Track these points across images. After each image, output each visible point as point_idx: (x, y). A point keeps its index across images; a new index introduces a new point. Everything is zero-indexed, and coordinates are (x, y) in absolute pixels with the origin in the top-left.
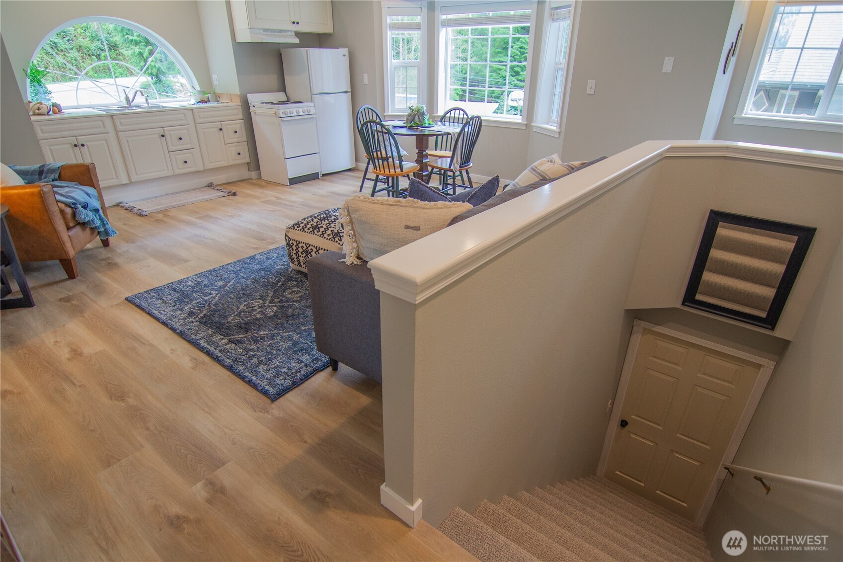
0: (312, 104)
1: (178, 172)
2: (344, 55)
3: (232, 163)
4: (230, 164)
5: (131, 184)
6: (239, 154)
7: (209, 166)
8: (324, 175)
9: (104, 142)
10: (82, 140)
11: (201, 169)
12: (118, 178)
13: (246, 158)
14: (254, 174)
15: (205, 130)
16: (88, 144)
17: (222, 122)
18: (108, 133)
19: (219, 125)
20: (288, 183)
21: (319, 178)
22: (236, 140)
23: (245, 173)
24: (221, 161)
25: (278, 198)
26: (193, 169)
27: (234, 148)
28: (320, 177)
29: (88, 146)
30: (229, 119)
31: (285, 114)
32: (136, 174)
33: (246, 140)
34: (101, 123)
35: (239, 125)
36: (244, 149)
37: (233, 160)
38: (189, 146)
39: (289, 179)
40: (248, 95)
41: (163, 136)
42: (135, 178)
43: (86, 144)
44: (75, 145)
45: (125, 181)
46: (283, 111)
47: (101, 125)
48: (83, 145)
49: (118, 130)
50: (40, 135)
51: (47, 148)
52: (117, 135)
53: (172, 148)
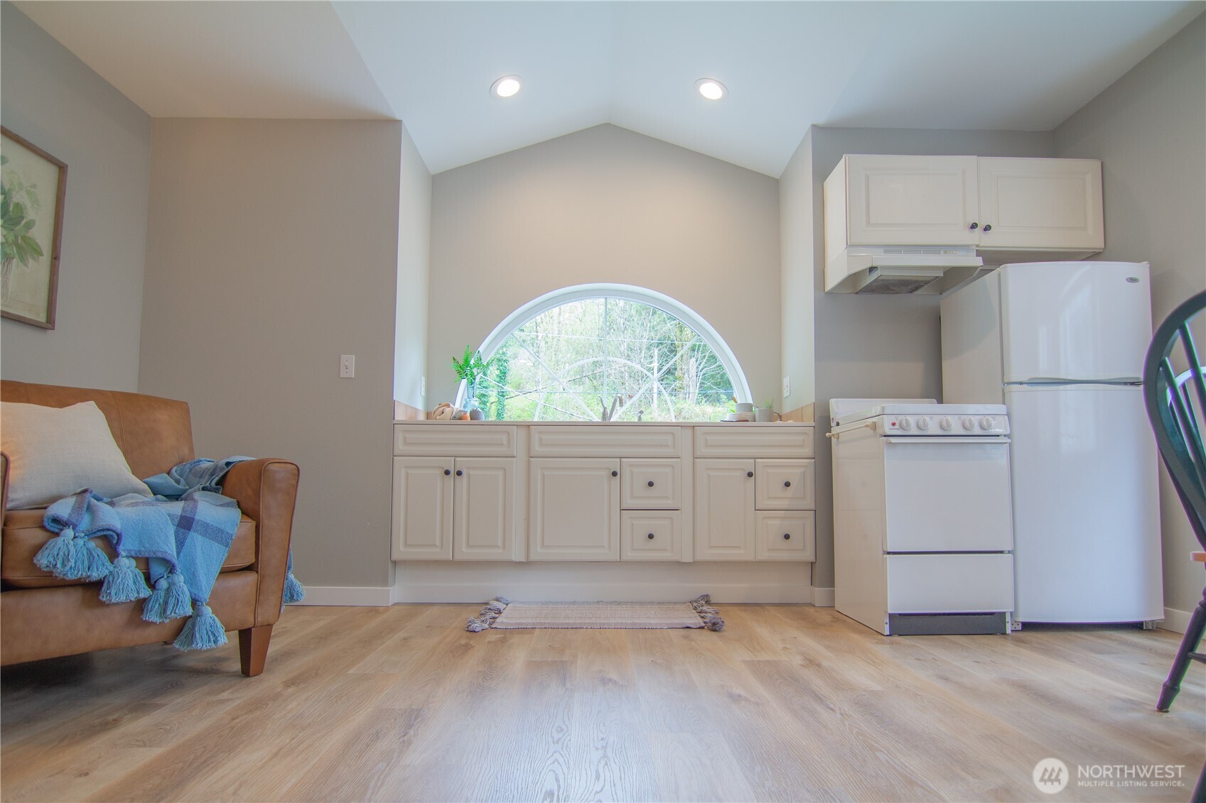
0: (1002, 409)
1: (629, 555)
2: (1133, 280)
3: (764, 555)
4: (760, 558)
5: (527, 564)
6: (787, 537)
7: (706, 554)
8: (1027, 626)
9: (500, 473)
10: (462, 464)
11: (687, 558)
12: (504, 547)
13: (804, 550)
14: (819, 594)
15: (714, 473)
16: (471, 472)
17: (758, 460)
18: (514, 457)
19: (748, 465)
20: (887, 627)
21: (1004, 634)
22: (785, 504)
23: (800, 588)
24: (738, 547)
25: (811, 662)
26: (667, 556)
27: (776, 521)
28: (1008, 631)
29: (469, 476)
30: (775, 455)
31: (901, 427)
32: (543, 545)
33: (812, 507)
34: (504, 438)
35: (801, 470)
36: (804, 529)
37: (769, 550)
38: (669, 503)
39: (891, 616)
40: (833, 402)
41: (614, 474)
42: (538, 553)
43: (465, 473)
44: (447, 473)
45: (517, 555)
46: (893, 419)
47: (505, 442)
48: (459, 473)
49: (533, 453)
50: (400, 447)
51: (403, 471)
52: (529, 463)
53: (628, 503)
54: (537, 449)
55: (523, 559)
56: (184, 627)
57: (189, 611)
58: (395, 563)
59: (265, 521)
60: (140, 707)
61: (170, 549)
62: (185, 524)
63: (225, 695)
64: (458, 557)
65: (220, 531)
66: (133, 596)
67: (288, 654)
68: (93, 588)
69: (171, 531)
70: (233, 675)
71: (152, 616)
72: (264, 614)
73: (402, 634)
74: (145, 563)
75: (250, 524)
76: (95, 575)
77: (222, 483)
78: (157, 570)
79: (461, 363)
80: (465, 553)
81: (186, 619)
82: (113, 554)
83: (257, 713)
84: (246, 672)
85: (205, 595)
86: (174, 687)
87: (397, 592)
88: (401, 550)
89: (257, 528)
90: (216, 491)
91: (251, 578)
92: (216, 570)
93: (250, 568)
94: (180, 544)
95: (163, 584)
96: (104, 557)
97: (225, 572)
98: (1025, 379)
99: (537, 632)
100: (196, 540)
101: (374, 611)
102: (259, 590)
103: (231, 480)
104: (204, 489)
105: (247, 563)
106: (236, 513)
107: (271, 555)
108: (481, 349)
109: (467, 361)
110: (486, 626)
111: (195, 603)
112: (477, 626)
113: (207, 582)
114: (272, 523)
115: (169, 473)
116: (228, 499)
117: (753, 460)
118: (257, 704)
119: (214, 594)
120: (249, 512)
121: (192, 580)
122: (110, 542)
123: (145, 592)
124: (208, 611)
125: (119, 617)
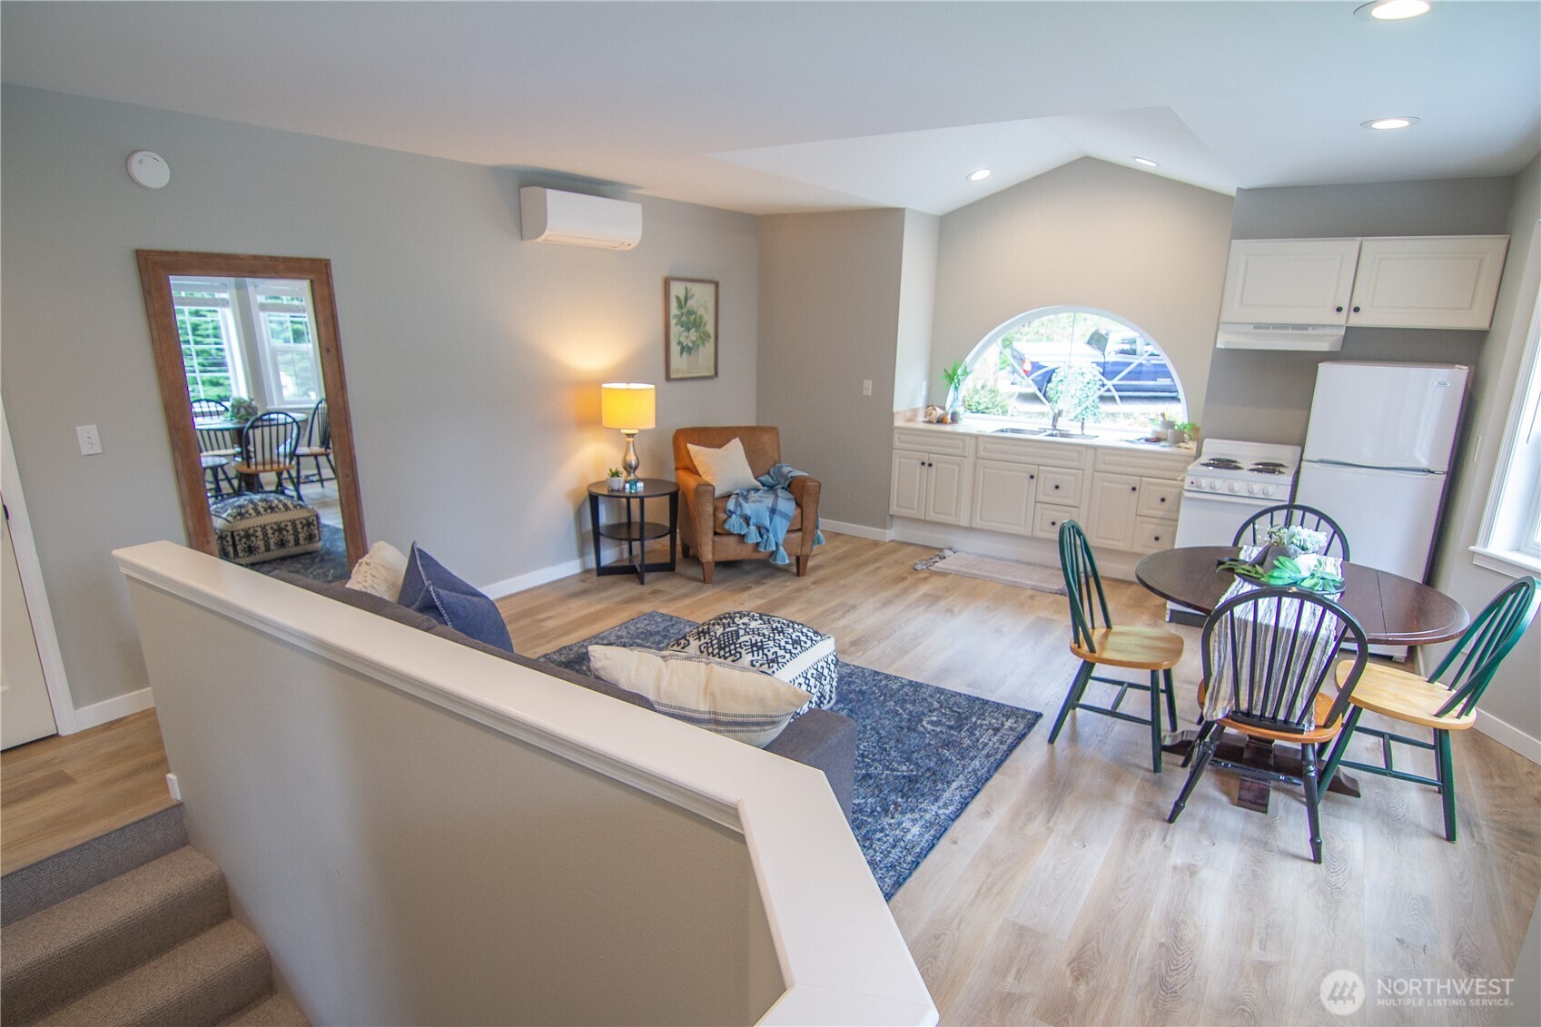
1: (1038, 534)
3: (1138, 549)
4: (1134, 550)
5: (970, 529)
6: (1157, 539)
7: (1093, 541)
9: (957, 467)
10: (934, 458)
12: (956, 516)
15: (1106, 484)
16: (938, 465)
17: (1144, 479)
18: (965, 457)
19: (1135, 481)
22: (1160, 514)
27: (1152, 527)
29: (937, 467)
30: (1158, 476)
31: (1197, 486)
32: (981, 518)
34: (961, 444)
37: (1143, 546)
38: (1070, 502)
39: (1170, 610)
40: (1206, 442)
41: (1032, 477)
42: (977, 523)
43: (934, 465)
44: (923, 464)
45: (964, 522)
46: (1193, 479)
47: (961, 447)
48: (930, 465)
49: (978, 456)
50: (896, 443)
51: (897, 460)
52: (976, 463)
53: (1041, 498)
54: (982, 453)
55: (968, 526)
56: (773, 554)
57: (774, 549)
58: (892, 516)
59: (805, 509)
60: (758, 583)
61: (767, 523)
62: (773, 511)
63: (788, 584)
64: (927, 518)
65: (786, 514)
66: (755, 542)
67: (818, 567)
68: (742, 537)
69: (768, 514)
70: (793, 574)
71: (762, 549)
72: (806, 551)
73: (878, 565)
74: (759, 528)
75: (799, 510)
76: (743, 533)
77: (789, 486)
78: (763, 531)
79: (950, 373)
80: (932, 516)
81: (773, 552)
82: (748, 524)
83: (798, 594)
84: (798, 574)
85: (781, 541)
86: (771, 576)
87: (891, 534)
88: (894, 509)
89: (802, 513)
90: (786, 490)
91: (800, 534)
92: (785, 531)
93: (800, 530)
94: (771, 520)
95: (765, 537)
96: (745, 526)
97: (788, 531)
98: (1316, 459)
99: (950, 577)
100: (777, 518)
101: (876, 544)
102: (803, 540)
103: (792, 485)
104: (783, 488)
105: (797, 528)
106: (793, 505)
107: (809, 524)
108: (968, 359)
109: (955, 373)
110: (925, 567)
111: (777, 545)
112: (919, 567)
113: (782, 535)
114: (809, 510)
115: (769, 474)
116: (791, 496)
117: (1138, 478)
118: (799, 590)
119: (785, 540)
120: (799, 504)
121: (776, 535)
122: (747, 520)
123: (759, 540)
124: (781, 548)
125: (751, 548)
